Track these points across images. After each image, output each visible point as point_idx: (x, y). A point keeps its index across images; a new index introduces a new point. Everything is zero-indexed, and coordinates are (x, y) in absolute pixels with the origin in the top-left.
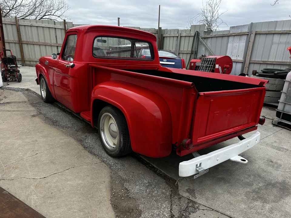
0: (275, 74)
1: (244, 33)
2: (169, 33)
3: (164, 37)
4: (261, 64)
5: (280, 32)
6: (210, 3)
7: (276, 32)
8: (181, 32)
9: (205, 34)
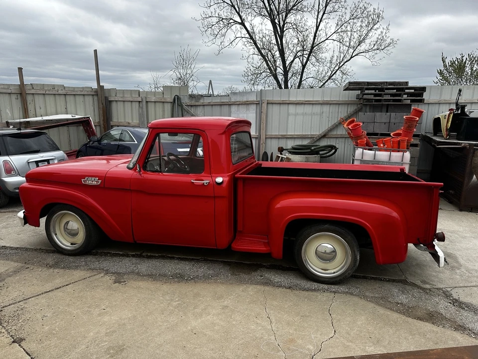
0: (312, 150)
1: (252, 101)
2: (122, 96)
3: (111, 102)
4: (279, 138)
5: (295, 102)
6: (181, 54)
7: (292, 102)
8: (145, 95)
9: (192, 100)
